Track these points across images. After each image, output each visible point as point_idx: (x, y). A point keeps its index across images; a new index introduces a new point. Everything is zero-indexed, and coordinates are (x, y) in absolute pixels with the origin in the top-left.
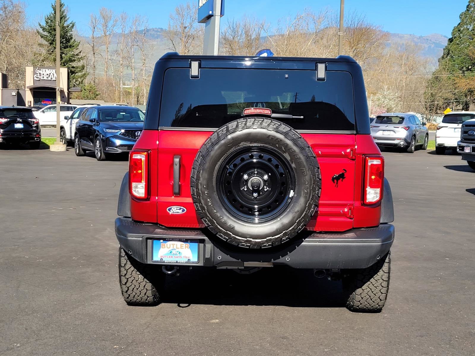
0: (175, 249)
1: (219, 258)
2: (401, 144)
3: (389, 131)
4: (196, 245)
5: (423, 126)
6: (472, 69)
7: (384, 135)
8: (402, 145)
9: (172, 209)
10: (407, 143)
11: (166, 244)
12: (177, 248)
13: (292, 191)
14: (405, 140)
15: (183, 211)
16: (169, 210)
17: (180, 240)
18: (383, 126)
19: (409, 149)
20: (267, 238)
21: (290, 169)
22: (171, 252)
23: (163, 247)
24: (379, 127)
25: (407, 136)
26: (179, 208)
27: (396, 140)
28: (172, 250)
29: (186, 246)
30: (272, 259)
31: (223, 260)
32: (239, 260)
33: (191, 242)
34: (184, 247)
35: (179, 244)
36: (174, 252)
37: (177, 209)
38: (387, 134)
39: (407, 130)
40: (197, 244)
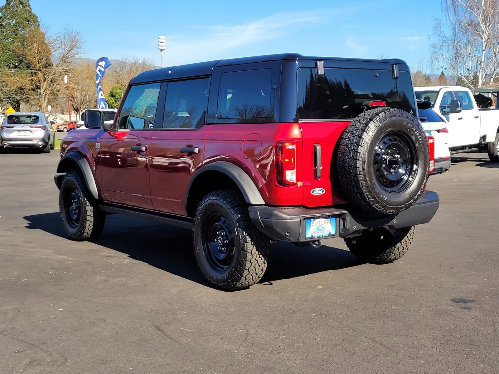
0: (321, 226)
1: (355, 227)
2: (39, 145)
3: (24, 131)
4: (334, 220)
5: (51, 124)
6: (20, 66)
7: (20, 135)
8: (41, 145)
9: (315, 191)
10: (45, 143)
11: (314, 222)
12: (322, 224)
13: (415, 165)
14: (43, 140)
15: (323, 191)
16: (313, 192)
17: (325, 217)
18: (18, 127)
19: (46, 149)
20: (405, 204)
21: (413, 149)
22: (318, 229)
23: (313, 225)
24: (13, 127)
25: (45, 136)
26: (320, 190)
27: (33, 141)
28: (319, 226)
29: (328, 221)
30: (386, 224)
31: (357, 229)
32: (366, 227)
33: (331, 218)
34: (326, 223)
35: (323, 220)
36: (320, 228)
37: (319, 191)
38: (23, 135)
39: (44, 130)
40: (335, 218)
